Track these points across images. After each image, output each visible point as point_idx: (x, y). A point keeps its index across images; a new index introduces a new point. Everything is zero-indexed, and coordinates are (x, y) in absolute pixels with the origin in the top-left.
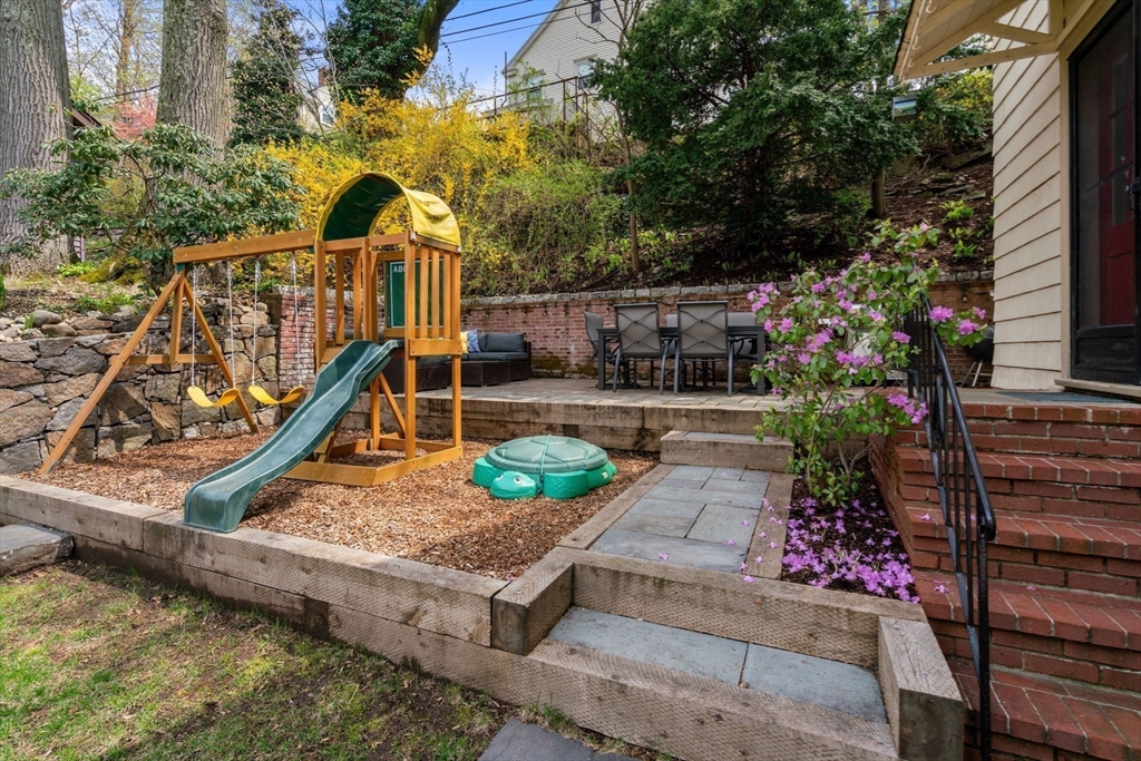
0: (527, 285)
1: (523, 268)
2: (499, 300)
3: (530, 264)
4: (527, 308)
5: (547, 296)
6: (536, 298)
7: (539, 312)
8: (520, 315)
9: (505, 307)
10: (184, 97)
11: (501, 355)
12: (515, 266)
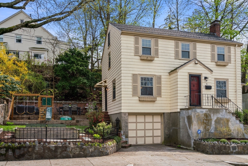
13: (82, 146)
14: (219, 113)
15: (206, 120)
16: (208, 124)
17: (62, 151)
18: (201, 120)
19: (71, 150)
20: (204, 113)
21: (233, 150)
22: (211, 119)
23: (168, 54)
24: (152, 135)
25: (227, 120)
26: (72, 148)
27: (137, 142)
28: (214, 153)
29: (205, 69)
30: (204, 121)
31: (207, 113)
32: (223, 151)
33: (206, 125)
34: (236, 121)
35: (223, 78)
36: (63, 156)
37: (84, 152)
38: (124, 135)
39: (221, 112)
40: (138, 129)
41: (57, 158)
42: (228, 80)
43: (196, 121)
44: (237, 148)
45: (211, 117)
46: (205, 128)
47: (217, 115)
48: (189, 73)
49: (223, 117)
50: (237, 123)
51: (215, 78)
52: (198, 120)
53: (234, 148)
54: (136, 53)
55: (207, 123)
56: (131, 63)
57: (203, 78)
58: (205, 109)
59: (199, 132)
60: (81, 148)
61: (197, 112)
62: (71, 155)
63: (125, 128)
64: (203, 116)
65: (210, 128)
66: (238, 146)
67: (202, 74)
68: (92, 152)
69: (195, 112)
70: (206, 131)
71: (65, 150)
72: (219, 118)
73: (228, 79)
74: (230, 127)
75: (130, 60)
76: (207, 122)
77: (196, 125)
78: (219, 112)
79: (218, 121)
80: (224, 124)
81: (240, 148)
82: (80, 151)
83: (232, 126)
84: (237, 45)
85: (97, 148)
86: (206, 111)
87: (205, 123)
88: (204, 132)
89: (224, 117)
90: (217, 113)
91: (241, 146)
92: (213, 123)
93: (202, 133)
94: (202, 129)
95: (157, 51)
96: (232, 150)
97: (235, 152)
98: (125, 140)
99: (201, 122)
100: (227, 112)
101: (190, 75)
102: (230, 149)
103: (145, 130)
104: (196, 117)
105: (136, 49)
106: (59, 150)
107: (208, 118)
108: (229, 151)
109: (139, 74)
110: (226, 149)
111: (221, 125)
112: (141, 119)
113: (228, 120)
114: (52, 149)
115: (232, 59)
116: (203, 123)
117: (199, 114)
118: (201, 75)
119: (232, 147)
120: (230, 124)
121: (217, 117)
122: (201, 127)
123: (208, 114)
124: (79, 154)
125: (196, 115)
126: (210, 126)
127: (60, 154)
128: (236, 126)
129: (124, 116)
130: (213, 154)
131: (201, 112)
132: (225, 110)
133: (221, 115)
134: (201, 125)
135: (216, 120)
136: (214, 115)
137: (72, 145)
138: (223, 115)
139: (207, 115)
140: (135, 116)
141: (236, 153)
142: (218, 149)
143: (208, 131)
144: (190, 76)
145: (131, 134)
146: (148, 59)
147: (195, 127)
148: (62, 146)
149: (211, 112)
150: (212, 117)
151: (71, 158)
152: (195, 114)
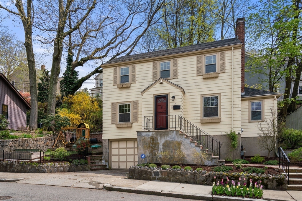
0: (97, 131)
1: (97, 128)
2: (93, 133)
3: (98, 127)
4: (97, 135)
5: (100, 133)
6: (99, 133)
7: (99, 135)
8: (96, 136)
9: (94, 134)
10: (52, 106)
11: (93, 141)
12: (96, 128)
13: (22, 165)
14: (168, 136)
15: (152, 144)
16: (155, 148)
17: (10, 167)
18: (147, 144)
19: (15, 167)
20: (150, 136)
21: (155, 176)
22: (158, 143)
23: (146, 78)
24: (133, 160)
25: (178, 143)
26: (16, 166)
27: (119, 167)
28: (134, 177)
29: (173, 87)
30: (150, 145)
31: (153, 136)
32: (144, 177)
33: (153, 149)
34: (190, 144)
35: (213, 93)
36: (11, 171)
37: (24, 169)
38: (104, 159)
39: (170, 134)
40: (120, 154)
41: (8, 172)
42: (221, 95)
43: (141, 145)
44: (160, 173)
45: (157, 140)
46: (152, 152)
47: (165, 138)
48: (154, 94)
49: (173, 140)
50: (191, 147)
51: (201, 95)
52: (143, 144)
53: (157, 174)
54: (115, 83)
55: (153, 147)
56: (111, 93)
57: (170, 98)
58: (152, 132)
59: (142, 156)
60: (22, 166)
61: (142, 135)
62: (16, 170)
63: (105, 153)
64: (149, 139)
65: (158, 152)
66: (161, 172)
67: (169, 93)
68: (29, 169)
69: (141, 135)
70: (153, 156)
71: (12, 167)
72: (167, 141)
73: (220, 93)
74: (183, 151)
75: (110, 90)
76: (153, 145)
77: (142, 149)
78: (167, 134)
79: (166, 145)
80: (174, 148)
81: (164, 174)
82: (21, 168)
83: (186, 151)
84: (233, 48)
85: (34, 166)
86: (152, 134)
87: (152, 147)
88: (151, 157)
89: (175, 139)
90: (165, 136)
91: (165, 172)
92: (161, 147)
93: (149, 158)
94: (148, 153)
95: (134, 77)
96: (153, 175)
97: (157, 179)
98: (105, 164)
99: (147, 146)
100: (179, 134)
101: (155, 96)
102: (152, 174)
103: (126, 155)
104: (141, 141)
105: (115, 78)
106: (8, 167)
107: (154, 142)
108: (151, 177)
109: (117, 102)
110: (147, 174)
111: (171, 149)
112: (123, 145)
113: (180, 143)
114: (4, 166)
115: (227, 67)
116: (149, 147)
117: (145, 138)
118: (168, 95)
119: (154, 173)
120: (182, 147)
121: (165, 140)
122: (147, 151)
123: (155, 137)
124: (21, 170)
125: (142, 139)
126: (158, 149)
127: (9, 169)
128: (191, 150)
129: (104, 142)
130: (133, 179)
131: (147, 135)
132: (176, 132)
133: (171, 138)
134: (147, 149)
135: (164, 143)
136: (161, 138)
137: (17, 164)
138: (172, 137)
139: (153, 138)
140: (118, 142)
141: (160, 180)
142: (139, 174)
143: (155, 155)
144: (156, 98)
145: (114, 159)
146: (123, 87)
147: (141, 151)
148: (10, 164)
149: (158, 135)
150: (159, 140)
151: (15, 172)
152: (141, 137)
